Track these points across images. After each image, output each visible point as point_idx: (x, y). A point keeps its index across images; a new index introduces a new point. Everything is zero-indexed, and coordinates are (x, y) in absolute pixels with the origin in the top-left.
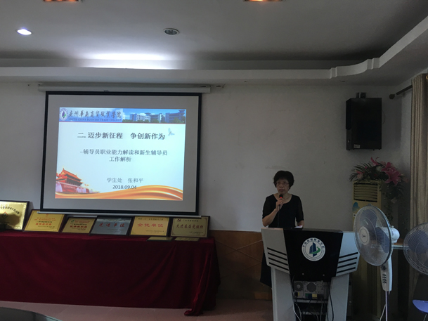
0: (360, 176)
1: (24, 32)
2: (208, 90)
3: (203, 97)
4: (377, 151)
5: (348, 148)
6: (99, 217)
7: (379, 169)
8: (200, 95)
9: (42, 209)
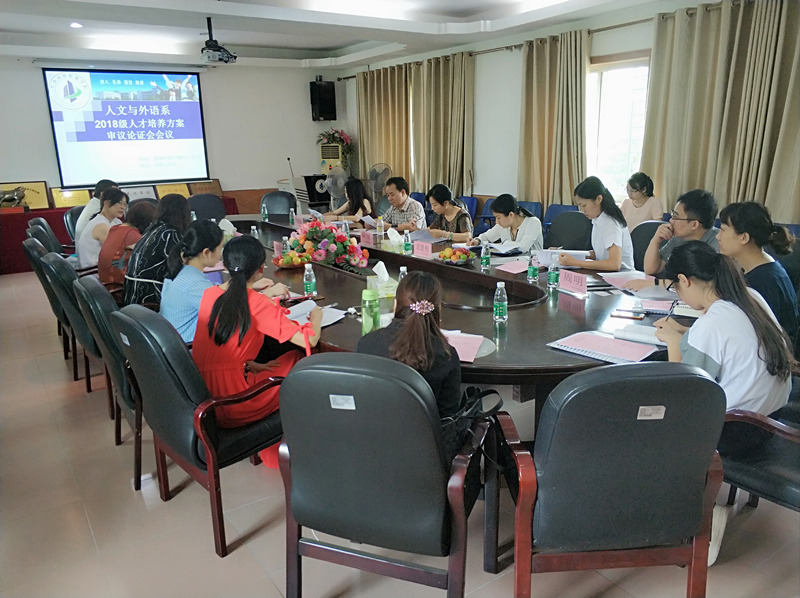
0: (326, 141)
1: (75, 25)
2: (205, 70)
3: (200, 75)
4: (333, 121)
5: (314, 119)
7: (336, 135)
8: (197, 74)
9: (63, 187)
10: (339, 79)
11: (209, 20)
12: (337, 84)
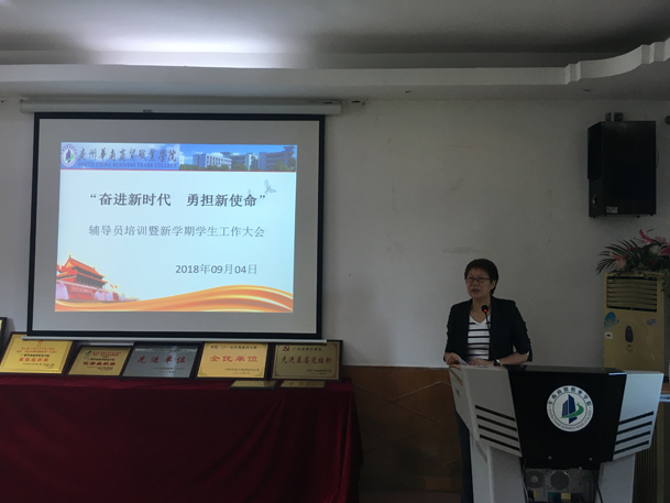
0: (621, 264)
3: (328, 122)
6: (137, 344)
7: (655, 250)
8: (321, 119)
9: (30, 332)
10: (669, 119)
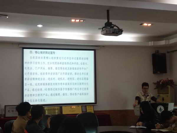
5: (154, 73)
8: (95, 50)
10: (168, 52)
11: (108, 11)
12: (167, 55)
